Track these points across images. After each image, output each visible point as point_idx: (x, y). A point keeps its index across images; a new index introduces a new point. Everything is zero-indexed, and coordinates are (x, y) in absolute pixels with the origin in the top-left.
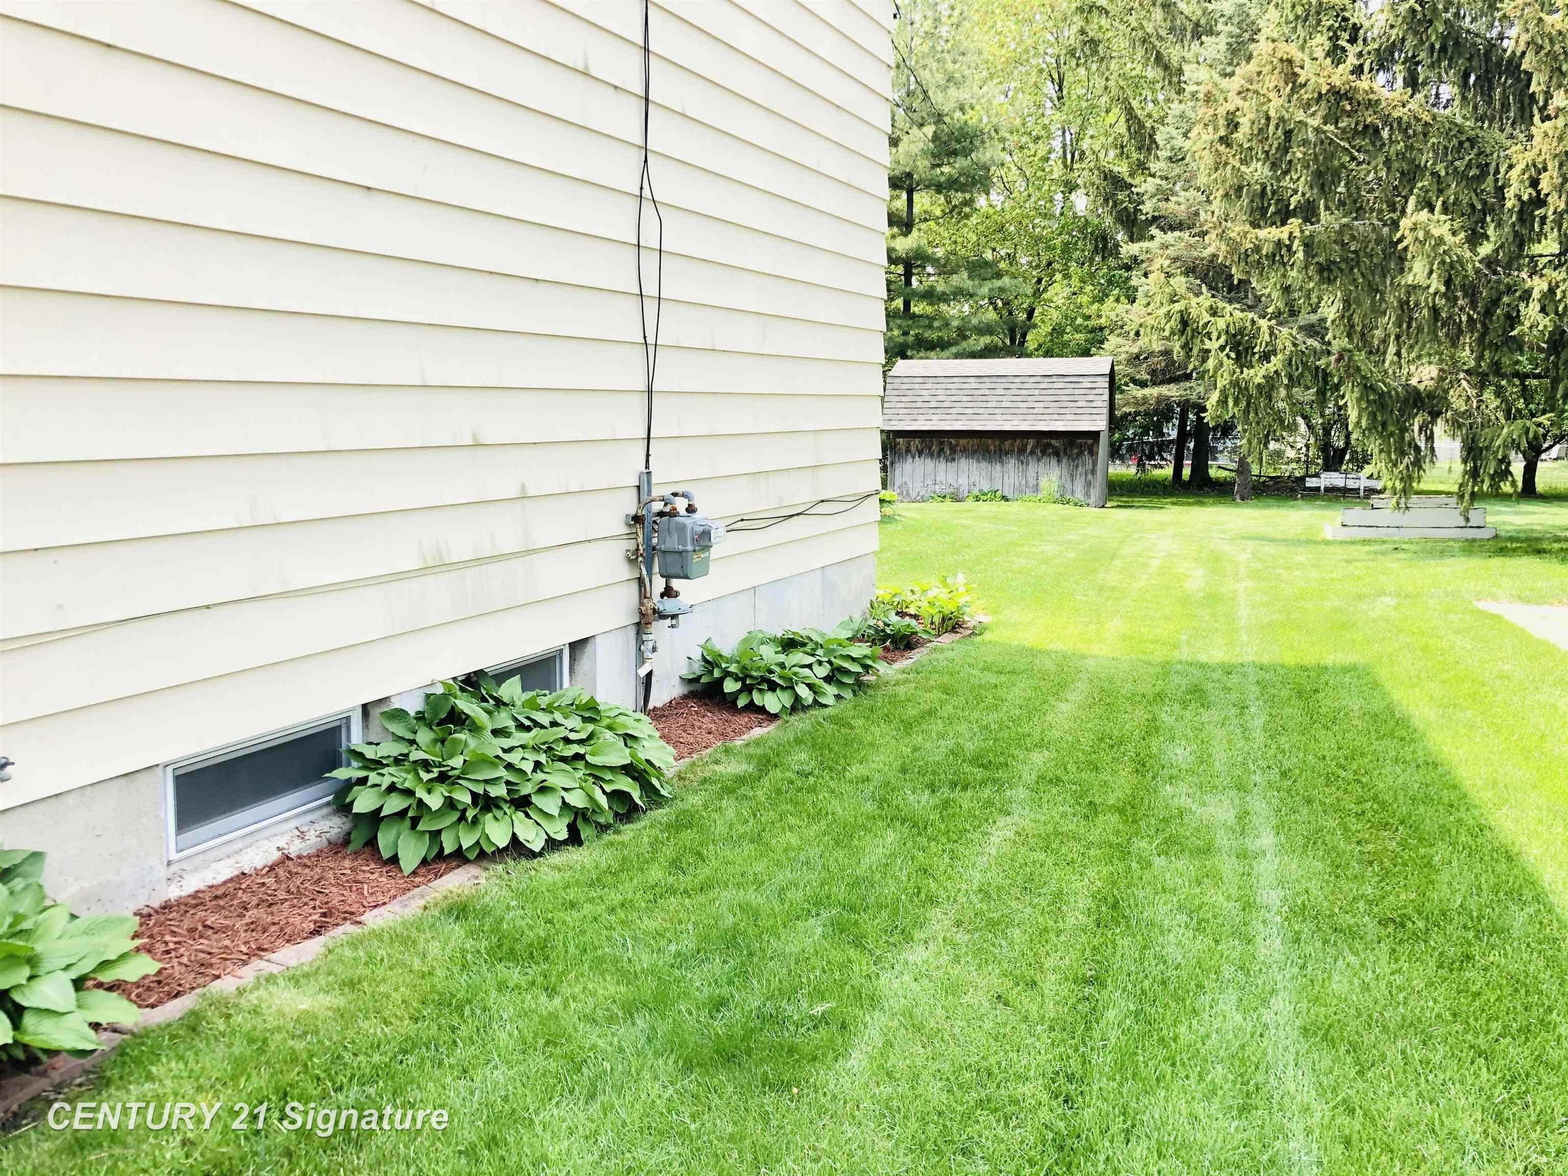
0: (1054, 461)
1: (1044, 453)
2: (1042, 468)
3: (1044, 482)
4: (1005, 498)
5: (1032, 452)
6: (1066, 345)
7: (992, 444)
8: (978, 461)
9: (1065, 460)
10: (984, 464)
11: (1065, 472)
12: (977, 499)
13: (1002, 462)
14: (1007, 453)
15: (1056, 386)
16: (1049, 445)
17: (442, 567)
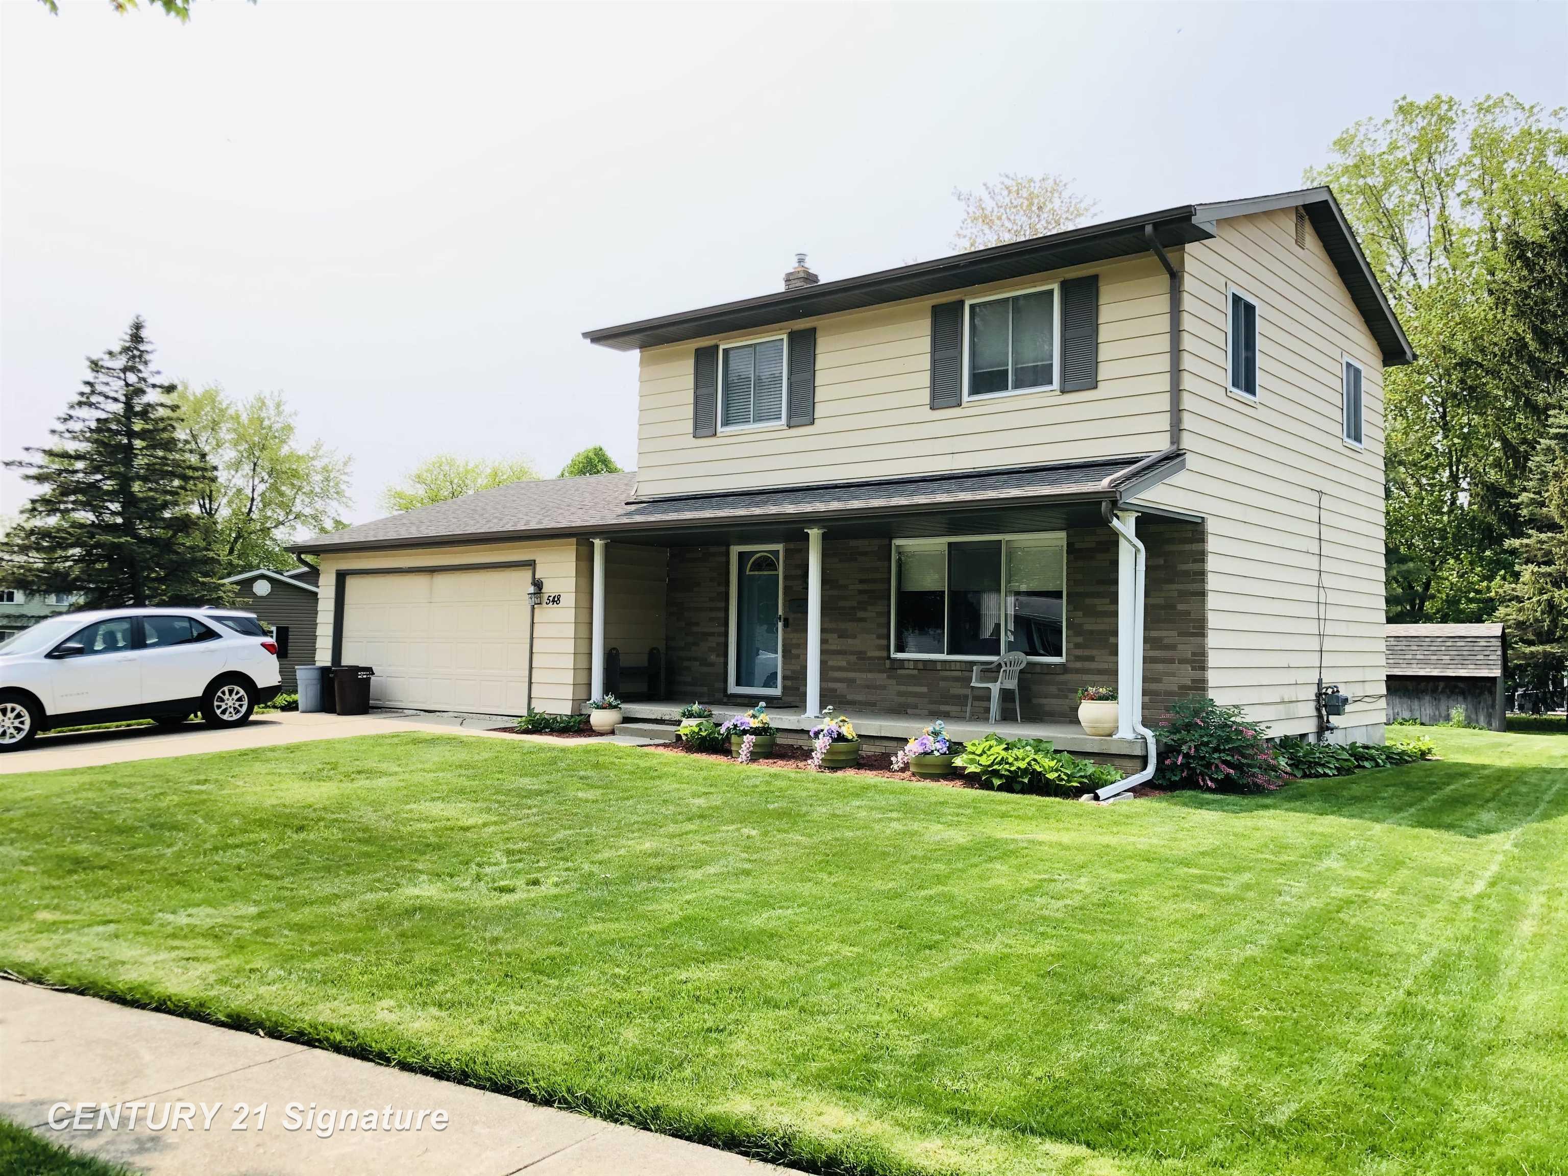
0: (1460, 699)
1: (1452, 692)
2: (1451, 703)
3: (1453, 712)
4: (1422, 724)
5: (1443, 692)
6: (1462, 611)
7: (1410, 686)
8: (1400, 697)
9: (1469, 699)
10: (1405, 700)
11: (1470, 706)
12: (1401, 724)
13: (1419, 698)
14: (1423, 692)
15: (1459, 644)
16: (1456, 687)
17: (1283, 702)
